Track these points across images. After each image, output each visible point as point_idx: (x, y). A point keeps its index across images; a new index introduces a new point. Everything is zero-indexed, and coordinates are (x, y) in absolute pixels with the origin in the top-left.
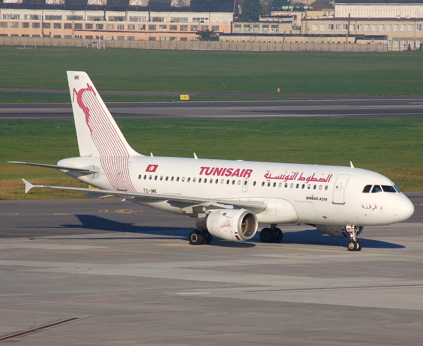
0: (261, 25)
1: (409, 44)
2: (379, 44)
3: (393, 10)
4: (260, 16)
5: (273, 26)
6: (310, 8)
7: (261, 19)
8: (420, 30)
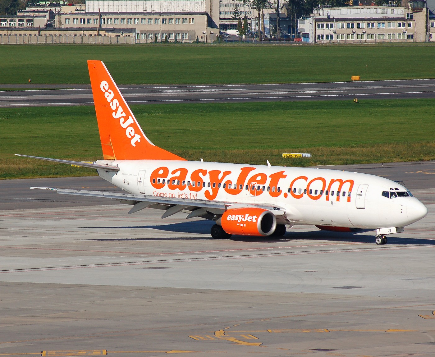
0: (17, 19)
1: (156, 37)
2: (127, 36)
3: (140, 4)
4: (17, 11)
5: (28, 21)
6: (66, 3)
7: (18, 14)
8: (165, 23)
